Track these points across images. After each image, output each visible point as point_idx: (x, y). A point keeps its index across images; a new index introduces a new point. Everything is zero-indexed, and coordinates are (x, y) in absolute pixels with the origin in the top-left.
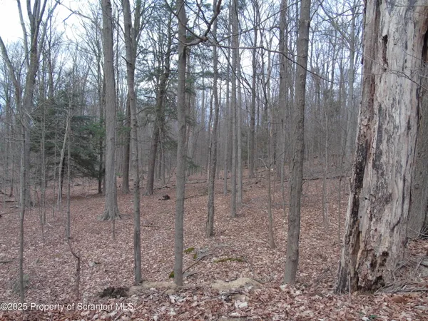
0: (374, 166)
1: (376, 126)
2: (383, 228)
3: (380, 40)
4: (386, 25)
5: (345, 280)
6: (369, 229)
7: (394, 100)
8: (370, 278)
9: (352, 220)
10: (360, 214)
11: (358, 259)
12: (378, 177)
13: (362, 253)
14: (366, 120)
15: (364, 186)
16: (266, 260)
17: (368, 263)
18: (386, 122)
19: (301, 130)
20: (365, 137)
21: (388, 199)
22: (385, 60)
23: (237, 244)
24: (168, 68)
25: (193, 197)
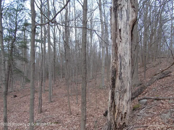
0: (120, 79)
1: (119, 63)
2: (124, 103)
3: (118, 30)
4: (120, 25)
5: (111, 126)
6: (119, 104)
7: (125, 53)
8: (121, 124)
9: (112, 101)
10: (115, 98)
11: (115, 117)
12: (121, 83)
13: (117, 114)
14: (114, 60)
15: (116, 87)
16: (69, 121)
17: (120, 118)
18: (123, 61)
19: (85, 64)
20: (114, 67)
21: (125, 91)
22: (121, 38)
23: (54, 115)
24: (15, 37)
25: (29, 95)
